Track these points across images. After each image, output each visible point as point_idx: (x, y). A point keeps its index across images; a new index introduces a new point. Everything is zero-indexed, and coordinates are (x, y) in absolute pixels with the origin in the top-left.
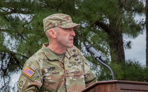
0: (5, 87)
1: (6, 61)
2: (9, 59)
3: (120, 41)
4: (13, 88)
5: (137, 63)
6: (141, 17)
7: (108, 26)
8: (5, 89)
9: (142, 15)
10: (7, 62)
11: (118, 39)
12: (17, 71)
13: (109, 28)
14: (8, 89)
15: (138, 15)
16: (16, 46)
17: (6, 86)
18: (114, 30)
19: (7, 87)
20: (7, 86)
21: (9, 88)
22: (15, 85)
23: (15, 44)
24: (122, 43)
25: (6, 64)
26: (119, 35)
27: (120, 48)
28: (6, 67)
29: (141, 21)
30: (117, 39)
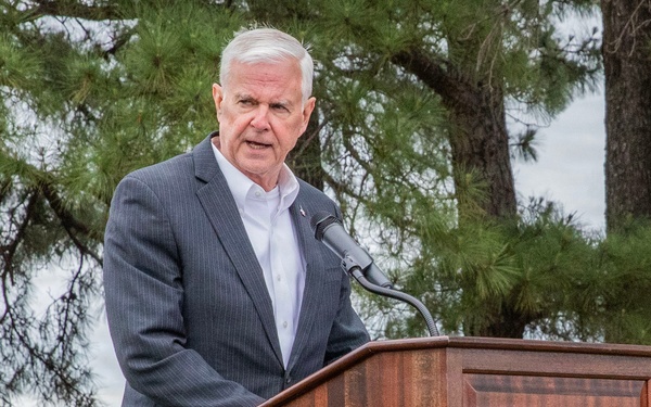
0: (9, 321)
1: (12, 212)
2: (26, 203)
3: (495, 128)
4: (43, 327)
5: (565, 223)
6: (588, 22)
7: (444, 67)
8: (7, 328)
9: (590, 11)
10: (16, 216)
11: (488, 122)
12: (60, 253)
13: (449, 75)
14: (19, 329)
15: (573, 13)
16: (61, 156)
17: (11, 315)
18: (467, 84)
19: (17, 322)
20: (15, 317)
21: (22, 325)
22: (48, 312)
23: (59, 149)
24: (504, 137)
25: (12, 221)
26: (491, 105)
27: (493, 158)
28: (13, 236)
29: (587, 38)
30: (481, 122)
